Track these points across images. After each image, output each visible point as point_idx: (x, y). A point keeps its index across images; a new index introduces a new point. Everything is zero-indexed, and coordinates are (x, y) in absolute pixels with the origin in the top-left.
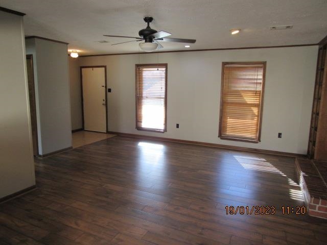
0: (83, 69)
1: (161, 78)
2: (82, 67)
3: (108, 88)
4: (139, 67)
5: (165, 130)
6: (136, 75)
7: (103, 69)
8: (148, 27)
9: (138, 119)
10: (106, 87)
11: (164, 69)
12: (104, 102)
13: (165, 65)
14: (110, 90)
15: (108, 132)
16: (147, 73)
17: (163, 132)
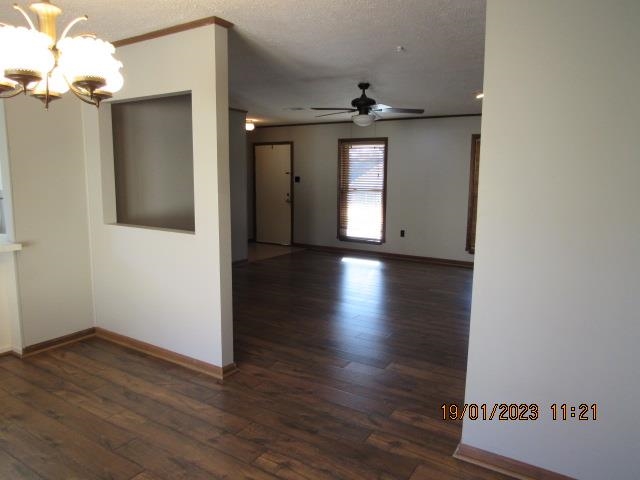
0: (257, 148)
1: (378, 161)
2: (255, 144)
3: (296, 175)
4: (345, 143)
5: (383, 240)
6: (339, 156)
7: (289, 146)
8: (364, 95)
9: (341, 223)
10: (292, 174)
11: (383, 146)
12: (289, 198)
13: (384, 141)
14: (298, 179)
15: (293, 244)
16: (357, 153)
17: (380, 244)
